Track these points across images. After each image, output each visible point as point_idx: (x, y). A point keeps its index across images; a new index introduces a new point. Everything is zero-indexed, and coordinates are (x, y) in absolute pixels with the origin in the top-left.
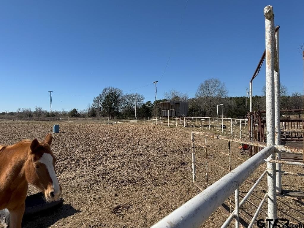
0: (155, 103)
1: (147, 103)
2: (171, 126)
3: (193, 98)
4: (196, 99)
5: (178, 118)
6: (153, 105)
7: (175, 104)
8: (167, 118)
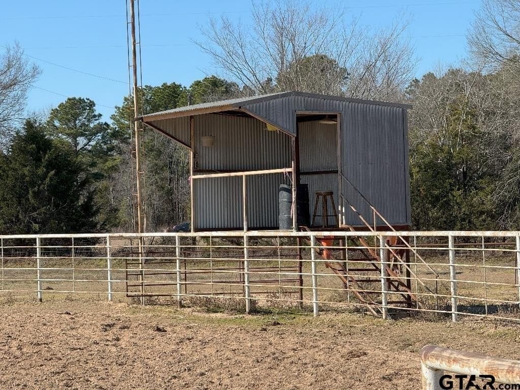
0: (125, 112)
1: (55, 113)
2: (267, 312)
3: (454, 73)
4: (478, 80)
5: (326, 239)
6: (115, 135)
7: (301, 119)
8: (238, 241)
